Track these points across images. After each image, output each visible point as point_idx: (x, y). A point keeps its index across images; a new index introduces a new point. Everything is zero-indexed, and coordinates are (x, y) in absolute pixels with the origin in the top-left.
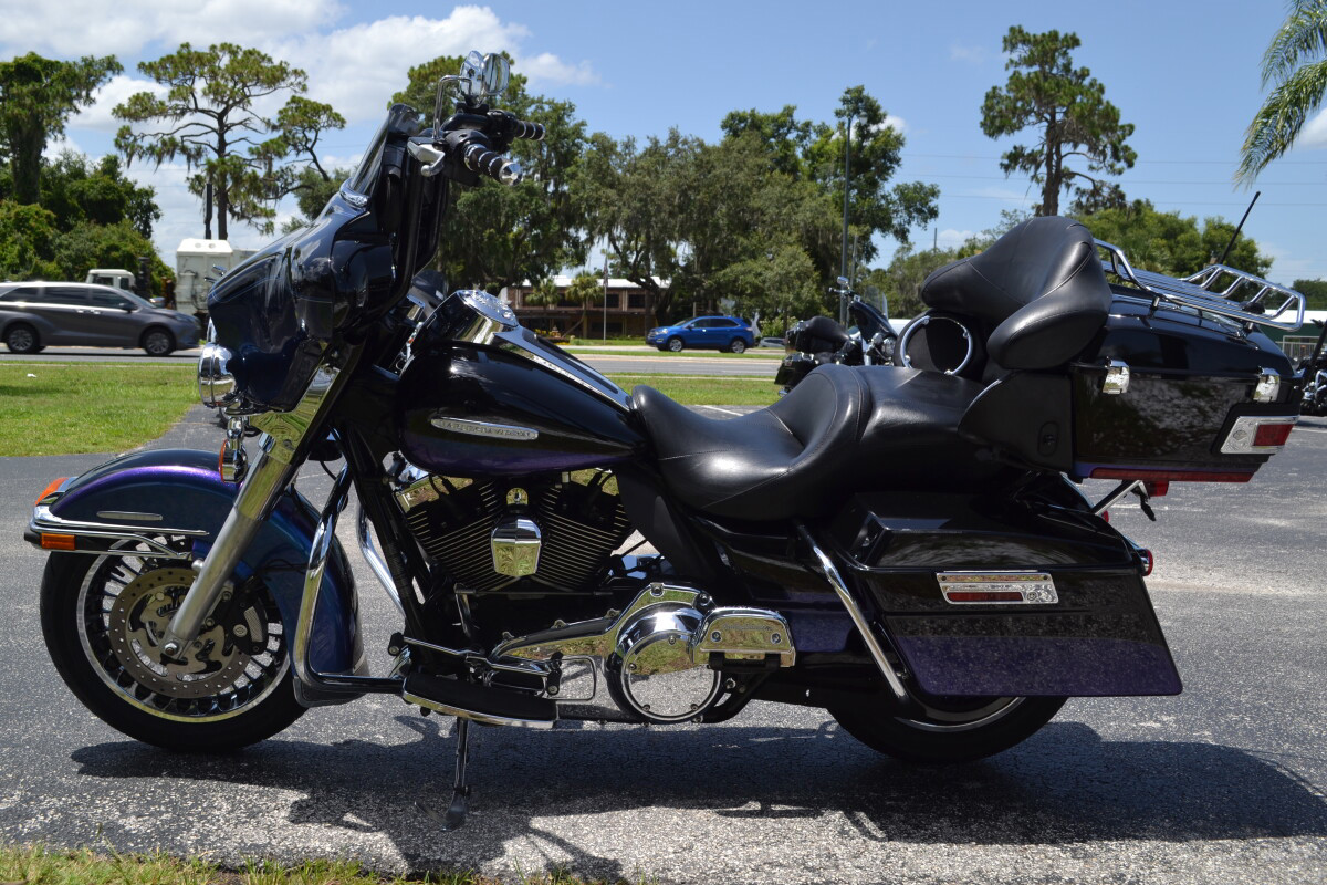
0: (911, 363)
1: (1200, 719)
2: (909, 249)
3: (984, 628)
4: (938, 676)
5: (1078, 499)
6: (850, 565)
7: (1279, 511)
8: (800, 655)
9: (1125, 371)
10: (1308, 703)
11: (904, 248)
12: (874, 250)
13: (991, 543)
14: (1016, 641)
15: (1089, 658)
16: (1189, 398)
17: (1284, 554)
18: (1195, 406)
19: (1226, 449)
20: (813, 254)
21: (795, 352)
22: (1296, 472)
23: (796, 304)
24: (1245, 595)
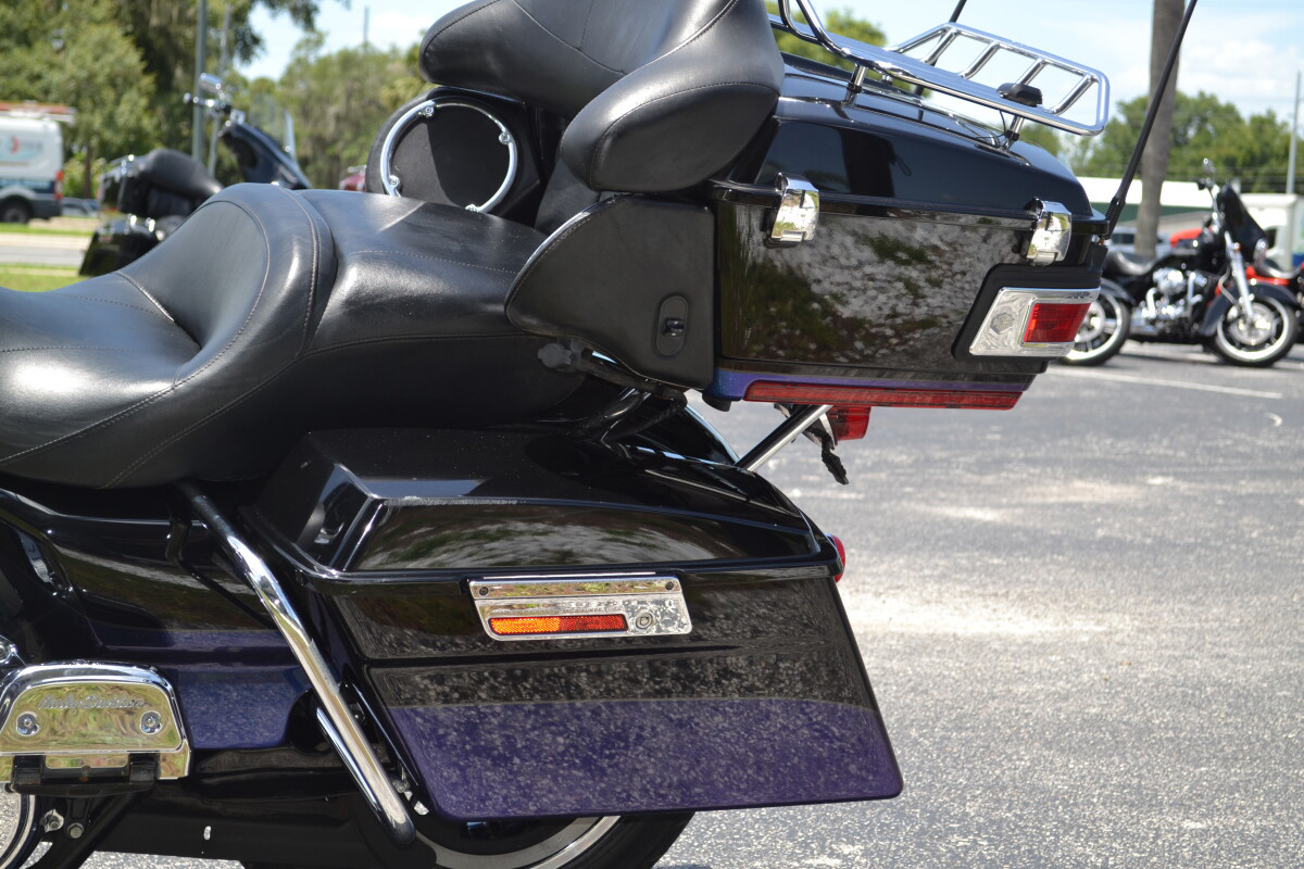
0: (400, 189)
1: (905, 849)
2: (319, 42)
3: (536, 690)
4: (455, 785)
5: (707, 443)
6: (302, 568)
7: (981, 496)
8: (199, 755)
9: (809, 201)
10: (1076, 810)
11: (308, 42)
12: (256, 41)
13: (540, 526)
14: (596, 712)
15: (726, 740)
16: (890, 263)
17: (998, 566)
18: (899, 279)
19: (977, 348)
20: (142, 42)
21: (116, 217)
22: (998, 433)
23: (108, 135)
24: (946, 635)
